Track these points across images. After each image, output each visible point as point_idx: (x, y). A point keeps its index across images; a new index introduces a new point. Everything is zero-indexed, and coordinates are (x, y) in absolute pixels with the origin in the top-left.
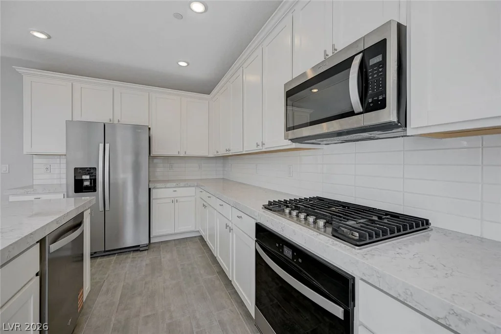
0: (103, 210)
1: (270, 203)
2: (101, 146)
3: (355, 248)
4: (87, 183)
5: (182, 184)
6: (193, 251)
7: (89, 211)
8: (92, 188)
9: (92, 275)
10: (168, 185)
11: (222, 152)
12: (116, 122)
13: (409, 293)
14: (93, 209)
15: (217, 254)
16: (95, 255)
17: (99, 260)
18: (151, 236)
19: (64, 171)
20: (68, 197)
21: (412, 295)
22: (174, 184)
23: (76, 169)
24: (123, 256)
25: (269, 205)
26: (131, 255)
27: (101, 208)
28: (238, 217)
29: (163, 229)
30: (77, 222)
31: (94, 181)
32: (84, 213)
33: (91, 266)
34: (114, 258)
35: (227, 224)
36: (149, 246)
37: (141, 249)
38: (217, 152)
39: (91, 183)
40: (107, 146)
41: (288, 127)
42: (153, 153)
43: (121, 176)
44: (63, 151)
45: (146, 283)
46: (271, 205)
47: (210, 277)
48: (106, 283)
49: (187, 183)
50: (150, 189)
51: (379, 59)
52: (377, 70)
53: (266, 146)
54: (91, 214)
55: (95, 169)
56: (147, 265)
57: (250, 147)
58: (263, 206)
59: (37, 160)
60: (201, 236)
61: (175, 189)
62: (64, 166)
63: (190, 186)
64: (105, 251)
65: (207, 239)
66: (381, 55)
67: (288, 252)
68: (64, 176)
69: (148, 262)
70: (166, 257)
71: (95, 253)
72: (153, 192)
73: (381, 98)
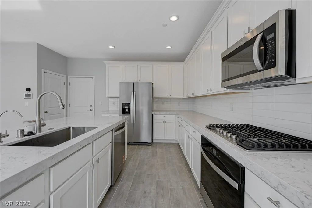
0: (133, 123)
1: (210, 125)
2: (132, 93)
3: (246, 151)
4: (127, 110)
5: (168, 113)
6: (173, 150)
7: (127, 122)
8: (129, 113)
9: (128, 152)
10: (161, 113)
11: (191, 95)
12: (138, 81)
13: (263, 174)
14: (129, 121)
15: (185, 153)
16: (129, 144)
17: (131, 146)
18: (153, 139)
19: (119, 105)
20: (120, 115)
21: (264, 175)
22: (164, 113)
23: (123, 104)
24: (140, 146)
25: (209, 126)
26: (144, 146)
27: (132, 122)
28: (193, 132)
29: (159, 136)
30: (123, 126)
31: (129, 109)
32: (125, 123)
33: (128, 148)
34: (137, 146)
35: (188, 136)
36: (151, 144)
37: (148, 144)
38: (188, 95)
39: (128, 110)
40: (135, 93)
41: (223, 79)
42: (155, 96)
43: (141, 108)
44: (119, 96)
45: (149, 160)
46: (211, 126)
47: (180, 165)
48: (133, 157)
49: (171, 113)
50: (152, 115)
51: (272, 36)
52: (271, 43)
53: (213, 91)
54: (128, 123)
55: (130, 104)
56: (150, 152)
57: (204, 92)
58: (206, 126)
59: (110, 100)
60: (178, 143)
61: (164, 115)
62: (119, 102)
63: (172, 114)
64: (133, 143)
65: (181, 145)
66: (273, 33)
67: (215, 152)
68: (119, 107)
69: (151, 151)
70: (159, 151)
71: (130, 143)
72: (154, 116)
73: (273, 60)
